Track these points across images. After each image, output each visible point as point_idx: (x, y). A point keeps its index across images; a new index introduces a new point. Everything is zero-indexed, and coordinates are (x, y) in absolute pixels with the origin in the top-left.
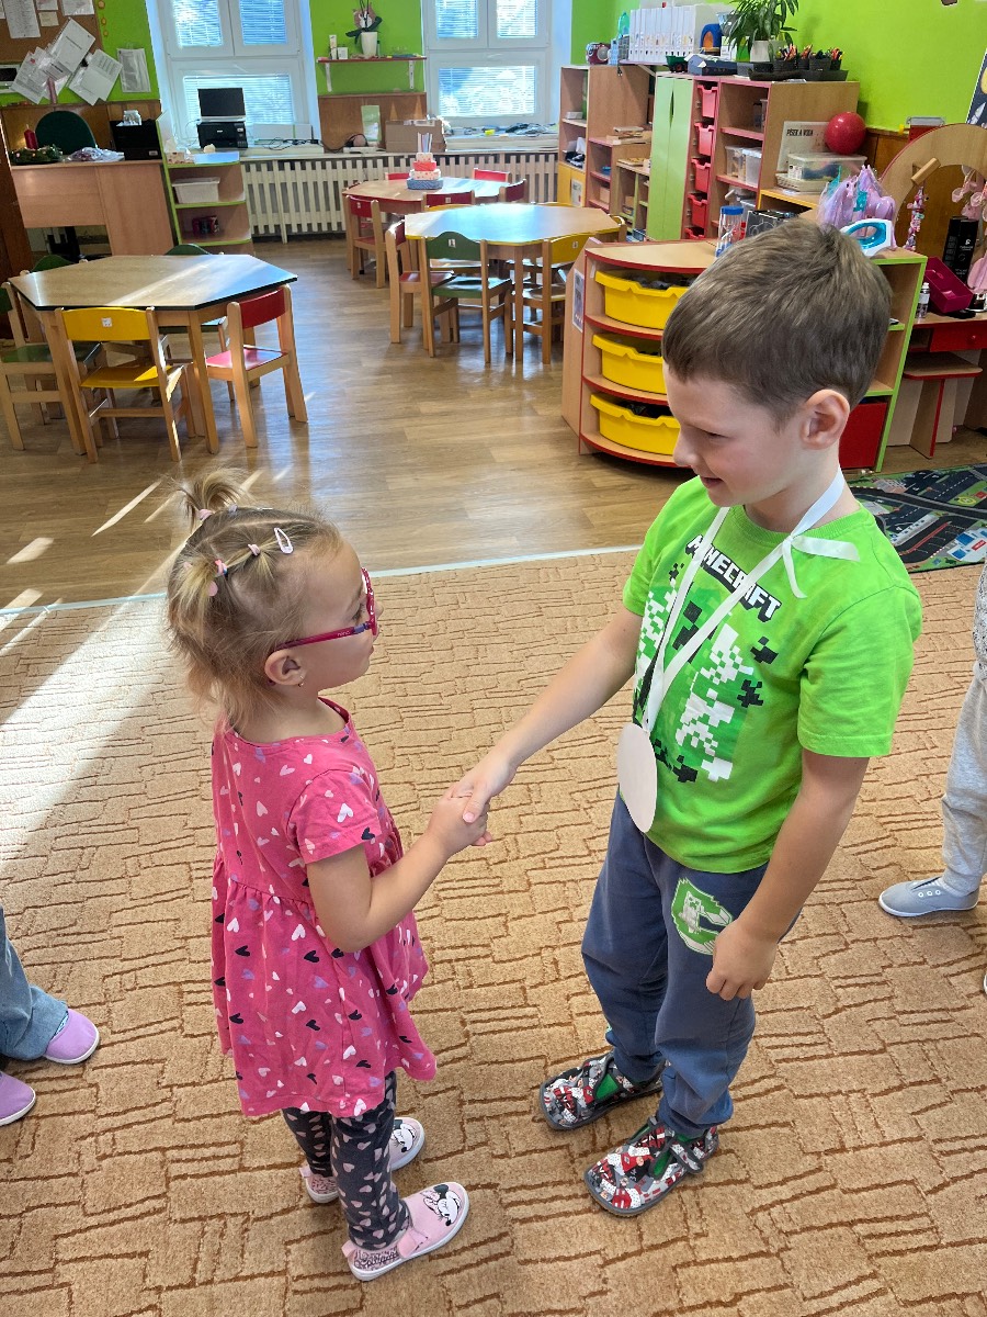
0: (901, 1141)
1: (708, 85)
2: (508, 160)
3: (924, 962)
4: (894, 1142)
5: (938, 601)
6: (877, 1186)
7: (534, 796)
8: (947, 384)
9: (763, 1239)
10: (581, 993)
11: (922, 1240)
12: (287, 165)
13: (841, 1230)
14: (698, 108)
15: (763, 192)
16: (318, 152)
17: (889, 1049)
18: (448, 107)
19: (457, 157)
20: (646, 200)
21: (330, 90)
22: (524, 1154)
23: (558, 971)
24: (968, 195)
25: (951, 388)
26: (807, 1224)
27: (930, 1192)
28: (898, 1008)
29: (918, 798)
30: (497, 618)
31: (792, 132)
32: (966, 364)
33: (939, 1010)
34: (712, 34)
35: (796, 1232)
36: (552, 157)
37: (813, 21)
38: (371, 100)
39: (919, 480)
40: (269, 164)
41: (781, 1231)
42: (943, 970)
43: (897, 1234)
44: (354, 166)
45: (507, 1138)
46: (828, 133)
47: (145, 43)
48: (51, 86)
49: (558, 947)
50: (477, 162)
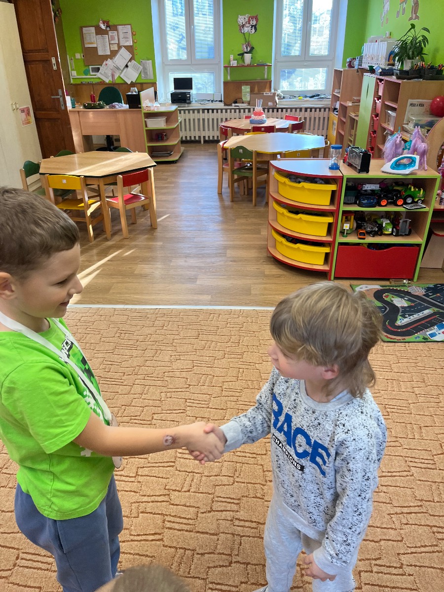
2: (306, 111)
12: (206, 111)
16: (221, 105)
18: (284, 86)
19: (282, 109)
20: (356, 131)
21: (229, 78)
31: (413, 105)
34: (391, 55)
36: (327, 110)
38: (246, 83)
39: (435, 289)
40: (198, 110)
44: (235, 112)
46: (432, 105)
47: (152, 58)
48: (113, 76)
50: (287, 111)
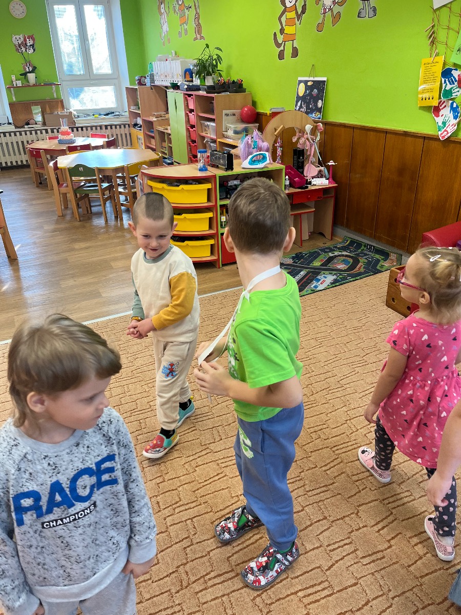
0: (313, 549)
1: (190, 95)
2: (106, 128)
3: (316, 466)
4: (311, 550)
5: (309, 308)
6: (305, 573)
7: (143, 425)
8: (302, 215)
9: (259, 610)
10: (171, 515)
11: (326, 592)
13: (292, 597)
14: (187, 105)
15: (218, 140)
16: (12, 128)
17: (306, 508)
18: (75, 105)
19: (82, 128)
20: (171, 143)
21: (14, 100)
22: (149, 599)
23: (159, 507)
24: (299, 139)
25: (304, 217)
26: (278, 598)
27: (327, 570)
28: (307, 490)
29: (308, 395)
30: (120, 343)
31: (227, 115)
32: (309, 207)
33: (323, 487)
34: (188, 73)
35: (273, 603)
36: (127, 126)
37: (229, 67)
38: (36, 104)
39: (298, 257)
41: (267, 604)
42: (324, 468)
43: (316, 592)
44: (31, 134)
45: (141, 594)
46: (241, 114)
49: (159, 495)
50: (92, 129)
